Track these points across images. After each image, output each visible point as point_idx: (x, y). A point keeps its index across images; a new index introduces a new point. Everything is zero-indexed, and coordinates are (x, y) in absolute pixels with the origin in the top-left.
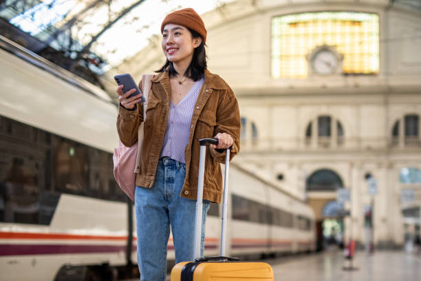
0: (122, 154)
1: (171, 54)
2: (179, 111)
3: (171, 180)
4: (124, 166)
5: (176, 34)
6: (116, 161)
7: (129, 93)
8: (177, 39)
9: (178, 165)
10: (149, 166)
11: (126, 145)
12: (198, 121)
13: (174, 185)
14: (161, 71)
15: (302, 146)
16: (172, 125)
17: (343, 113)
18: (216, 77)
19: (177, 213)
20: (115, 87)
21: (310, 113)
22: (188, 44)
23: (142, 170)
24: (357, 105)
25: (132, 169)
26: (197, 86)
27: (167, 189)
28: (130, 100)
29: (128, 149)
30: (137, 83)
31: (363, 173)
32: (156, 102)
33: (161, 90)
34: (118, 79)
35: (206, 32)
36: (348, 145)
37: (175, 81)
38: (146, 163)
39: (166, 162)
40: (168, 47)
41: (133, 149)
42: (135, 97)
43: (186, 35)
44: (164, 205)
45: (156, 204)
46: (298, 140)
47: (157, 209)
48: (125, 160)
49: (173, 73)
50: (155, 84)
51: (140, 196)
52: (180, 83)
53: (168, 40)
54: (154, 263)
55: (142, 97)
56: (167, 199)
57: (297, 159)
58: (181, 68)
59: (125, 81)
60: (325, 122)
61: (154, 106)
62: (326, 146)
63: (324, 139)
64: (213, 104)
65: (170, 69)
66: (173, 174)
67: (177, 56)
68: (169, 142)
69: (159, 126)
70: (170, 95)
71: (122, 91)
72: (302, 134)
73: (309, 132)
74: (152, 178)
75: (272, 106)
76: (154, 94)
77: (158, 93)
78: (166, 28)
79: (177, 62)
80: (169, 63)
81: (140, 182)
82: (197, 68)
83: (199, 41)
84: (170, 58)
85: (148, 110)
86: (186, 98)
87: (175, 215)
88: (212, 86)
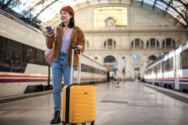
0: (48, 51)
1: (63, 20)
2: (66, 38)
3: (63, 60)
4: (48, 55)
5: (65, 14)
6: (46, 54)
7: (50, 32)
8: (65, 15)
9: (65, 55)
11: (49, 48)
12: (72, 41)
13: (64, 61)
14: (60, 25)
15: (103, 48)
16: (63, 42)
17: (116, 38)
18: (77, 27)
19: (65, 70)
20: (46, 30)
21: (105, 38)
22: (68, 17)
23: (54, 56)
24: (120, 36)
25: (51, 56)
26: (71, 30)
27: (62, 62)
28: (50, 34)
29: (49, 50)
30: (53, 29)
31: (122, 57)
32: (58, 35)
33: (60, 31)
34: (47, 28)
35: (74, 13)
36: (117, 48)
37: (64, 28)
38: (56, 54)
39: (62, 54)
40: (62, 18)
42: (52, 34)
43: (68, 14)
44: (61, 67)
45: (58, 67)
46: (102, 46)
47: (59, 68)
49: (64, 26)
50: (58, 29)
51: (54, 64)
52: (66, 29)
53: (62, 16)
54: (58, 85)
55: (54, 34)
56: (62, 65)
57: (101, 52)
58: (66, 25)
59: (49, 29)
60: (110, 41)
61: (58, 36)
62: (111, 48)
63: (110, 46)
64: (76, 36)
65: (63, 25)
66: (63, 57)
67: (65, 21)
68: (63, 47)
69: (59, 43)
70: (63, 33)
71: (48, 32)
72: (103, 45)
73: (105, 44)
74: (58, 59)
76: (58, 32)
77: (59, 32)
78: (62, 12)
79: (65, 23)
80: (62, 23)
81: (53, 60)
82: (71, 24)
83: (72, 16)
84: (63, 21)
85: (56, 38)
86: (68, 34)
87: (64, 70)
88: (76, 30)
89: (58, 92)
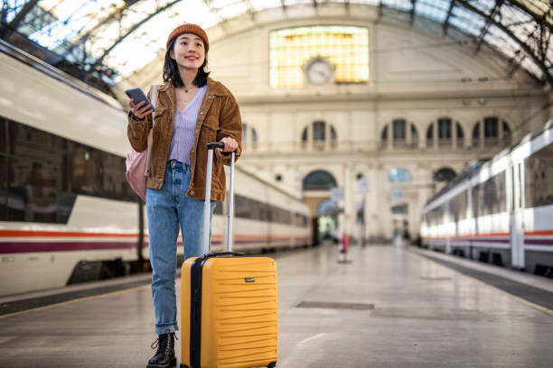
0: (134, 159)
2: (184, 116)
3: (178, 182)
4: (135, 170)
5: (198, 44)
6: (129, 165)
7: (139, 105)
9: (184, 168)
10: (158, 169)
11: (138, 150)
12: (203, 126)
13: (182, 186)
15: (298, 149)
16: (177, 131)
17: (336, 119)
18: (218, 84)
19: (185, 212)
21: (306, 118)
23: (152, 173)
24: (349, 111)
25: (143, 172)
27: (175, 190)
28: (141, 111)
30: (146, 94)
31: (355, 174)
32: (163, 109)
33: (167, 99)
36: (341, 148)
38: (155, 167)
39: (174, 164)
41: (143, 154)
44: (173, 205)
45: (165, 204)
46: (294, 144)
47: (166, 208)
48: (136, 164)
50: (161, 93)
51: (151, 197)
52: (187, 91)
54: (165, 259)
56: (175, 199)
57: (293, 161)
59: (135, 95)
60: (319, 127)
61: (161, 113)
62: (321, 149)
63: (319, 143)
64: (216, 110)
66: (179, 176)
68: (176, 145)
69: (165, 132)
70: (176, 102)
72: (298, 138)
73: (305, 137)
74: (161, 180)
75: (270, 113)
76: (161, 102)
77: (164, 101)
81: (150, 184)
85: (156, 118)
86: (190, 105)
87: (182, 214)
88: (214, 93)
89: (166, 278)
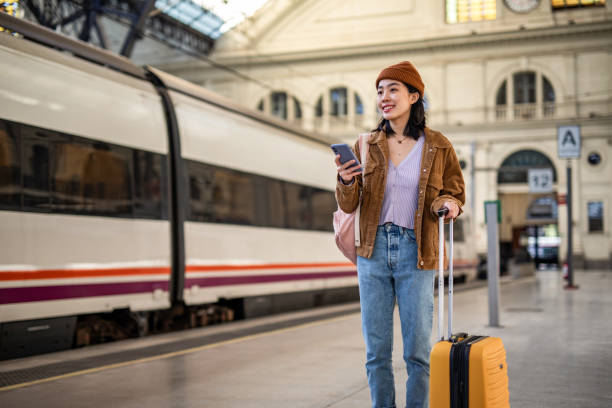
1: (386, 112)
3: (394, 248)
4: (345, 234)
5: (392, 90)
7: (348, 164)
8: (393, 96)
9: (401, 232)
11: (346, 212)
12: (428, 186)
13: (398, 253)
18: (438, 135)
19: (404, 282)
22: (404, 100)
27: (391, 257)
28: (349, 171)
32: (373, 165)
33: (379, 152)
34: (336, 150)
35: (423, 86)
39: (389, 228)
40: (384, 105)
41: (352, 216)
44: (389, 275)
45: (379, 273)
46: (486, 109)
47: (380, 278)
48: (345, 229)
49: (389, 132)
50: (372, 145)
51: (363, 265)
52: (400, 142)
53: (384, 97)
54: (380, 336)
56: (391, 267)
58: (399, 127)
60: (525, 79)
61: (371, 171)
62: (527, 116)
63: (525, 107)
65: (386, 128)
66: (396, 240)
67: (394, 114)
68: (391, 206)
69: (376, 194)
70: (388, 155)
72: (492, 102)
73: (501, 99)
74: (371, 248)
75: (447, 63)
76: (371, 156)
77: (375, 156)
78: (380, 84)
79: (394, 120)
80: (385, 122)
82: (416, 125)
84: (385, 116)
85: (366, 175)
88: (435, 145)
89: (382, 356)
